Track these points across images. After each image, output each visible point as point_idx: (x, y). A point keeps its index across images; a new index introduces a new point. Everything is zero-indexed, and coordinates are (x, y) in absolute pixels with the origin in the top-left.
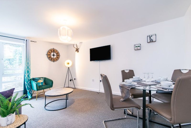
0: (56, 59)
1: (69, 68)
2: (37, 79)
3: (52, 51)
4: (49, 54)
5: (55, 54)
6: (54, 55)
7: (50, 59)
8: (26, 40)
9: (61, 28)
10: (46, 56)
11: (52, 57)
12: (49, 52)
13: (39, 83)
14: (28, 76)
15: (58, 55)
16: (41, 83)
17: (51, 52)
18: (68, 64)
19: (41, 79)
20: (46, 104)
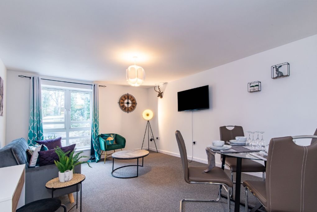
0: (131, 108)
1: (148, 121)
2: (106, 135)
3: (126, 97)
4: (122, 101)
5: (130, 101)
6: (128, 103)
7: (123, 109)
8: (94, 85)
9: (129, 68)
10: (118, 105)
11: (126, 105)
12: (122, 99)
13: (109, 141)
14: (96, 131)
15: (134, 103)
16: (111, 141)
17: (124, 99)
18: (148, 115)
19: (111, 136)
20: (114, 170)
